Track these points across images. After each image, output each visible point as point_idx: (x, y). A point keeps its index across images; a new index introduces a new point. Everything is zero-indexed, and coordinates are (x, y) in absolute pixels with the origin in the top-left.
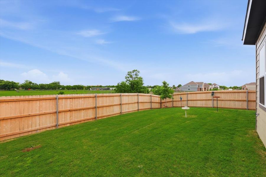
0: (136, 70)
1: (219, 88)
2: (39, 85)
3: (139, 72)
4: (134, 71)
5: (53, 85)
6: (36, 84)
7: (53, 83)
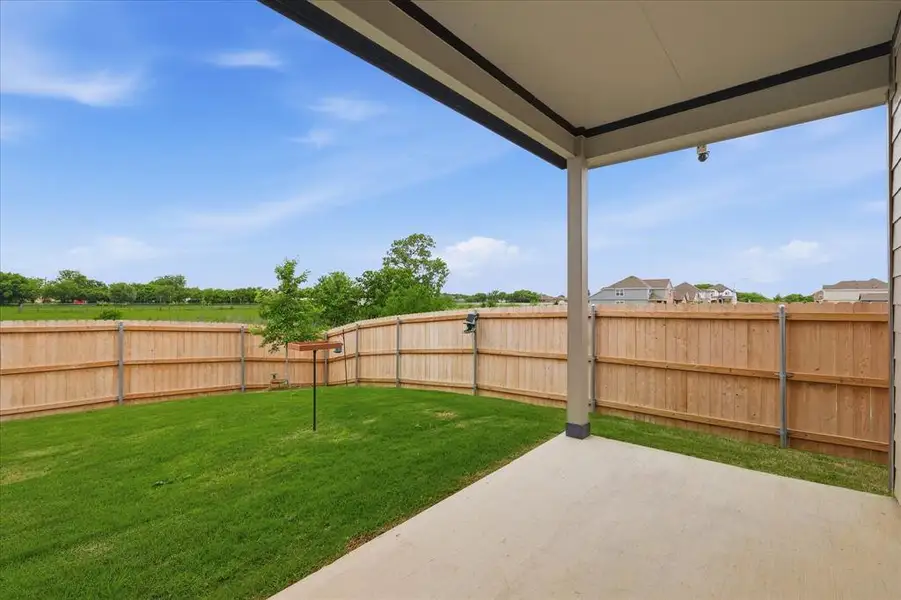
0: (421, 237)
1: (735, 301)
2: (111, 286)
3: (431, 240)
4: (413, 239)
5: (158, 288)
6: (100, 284)
7: (160, 282)
